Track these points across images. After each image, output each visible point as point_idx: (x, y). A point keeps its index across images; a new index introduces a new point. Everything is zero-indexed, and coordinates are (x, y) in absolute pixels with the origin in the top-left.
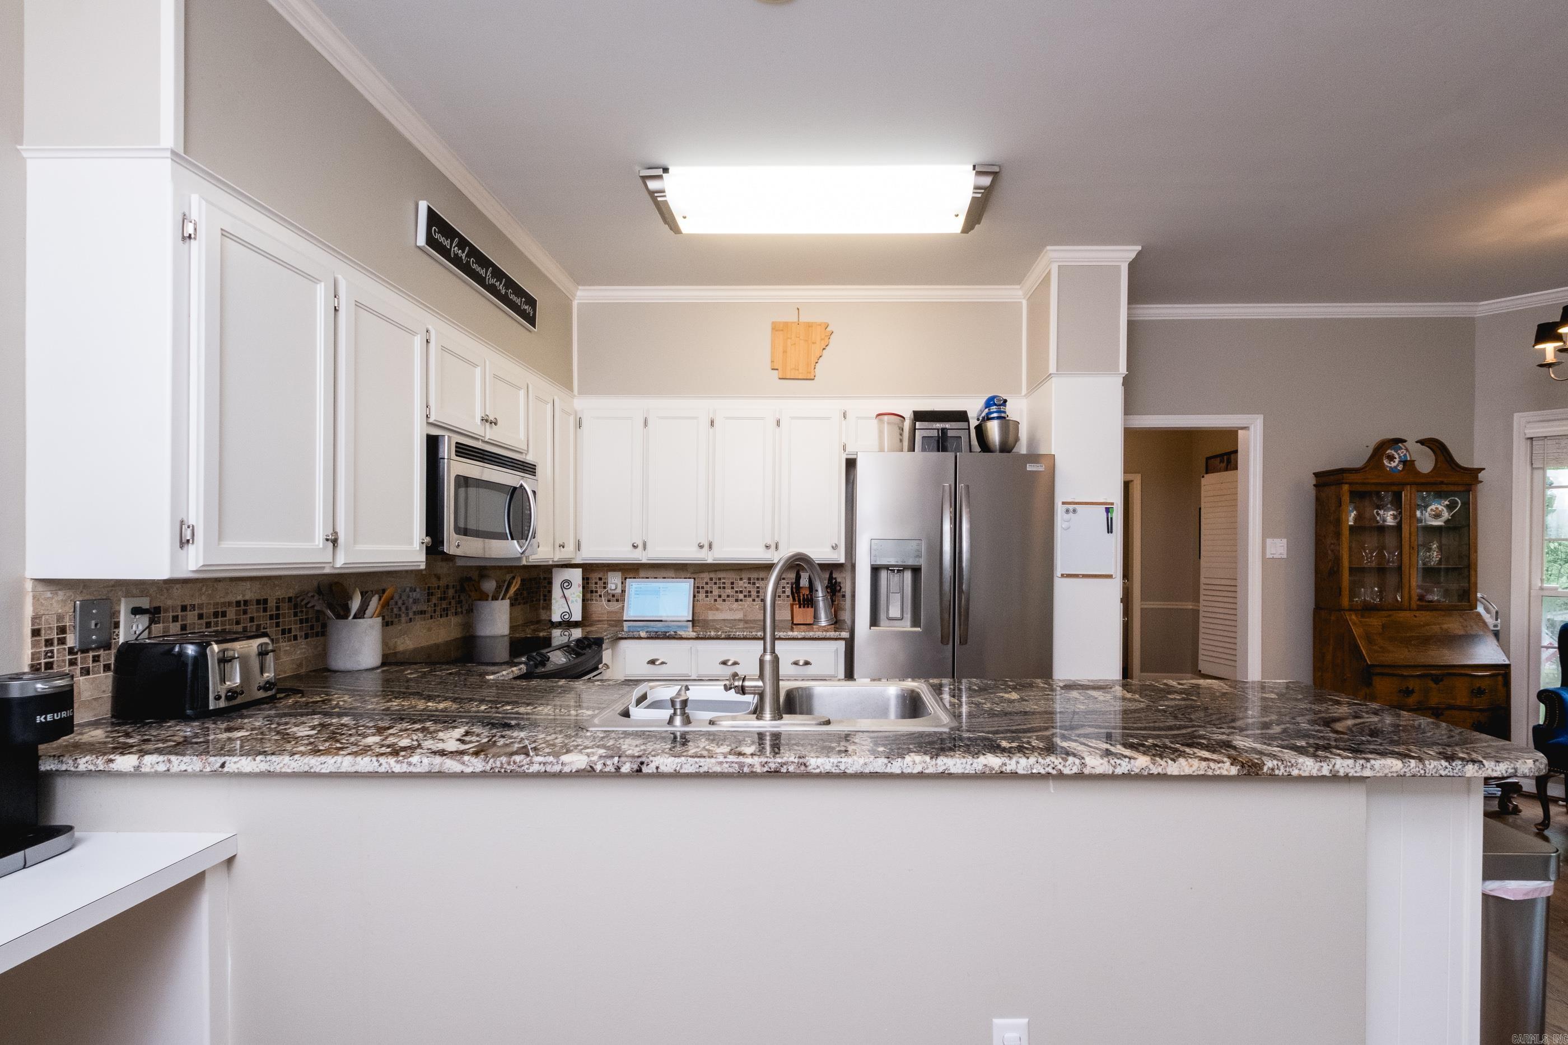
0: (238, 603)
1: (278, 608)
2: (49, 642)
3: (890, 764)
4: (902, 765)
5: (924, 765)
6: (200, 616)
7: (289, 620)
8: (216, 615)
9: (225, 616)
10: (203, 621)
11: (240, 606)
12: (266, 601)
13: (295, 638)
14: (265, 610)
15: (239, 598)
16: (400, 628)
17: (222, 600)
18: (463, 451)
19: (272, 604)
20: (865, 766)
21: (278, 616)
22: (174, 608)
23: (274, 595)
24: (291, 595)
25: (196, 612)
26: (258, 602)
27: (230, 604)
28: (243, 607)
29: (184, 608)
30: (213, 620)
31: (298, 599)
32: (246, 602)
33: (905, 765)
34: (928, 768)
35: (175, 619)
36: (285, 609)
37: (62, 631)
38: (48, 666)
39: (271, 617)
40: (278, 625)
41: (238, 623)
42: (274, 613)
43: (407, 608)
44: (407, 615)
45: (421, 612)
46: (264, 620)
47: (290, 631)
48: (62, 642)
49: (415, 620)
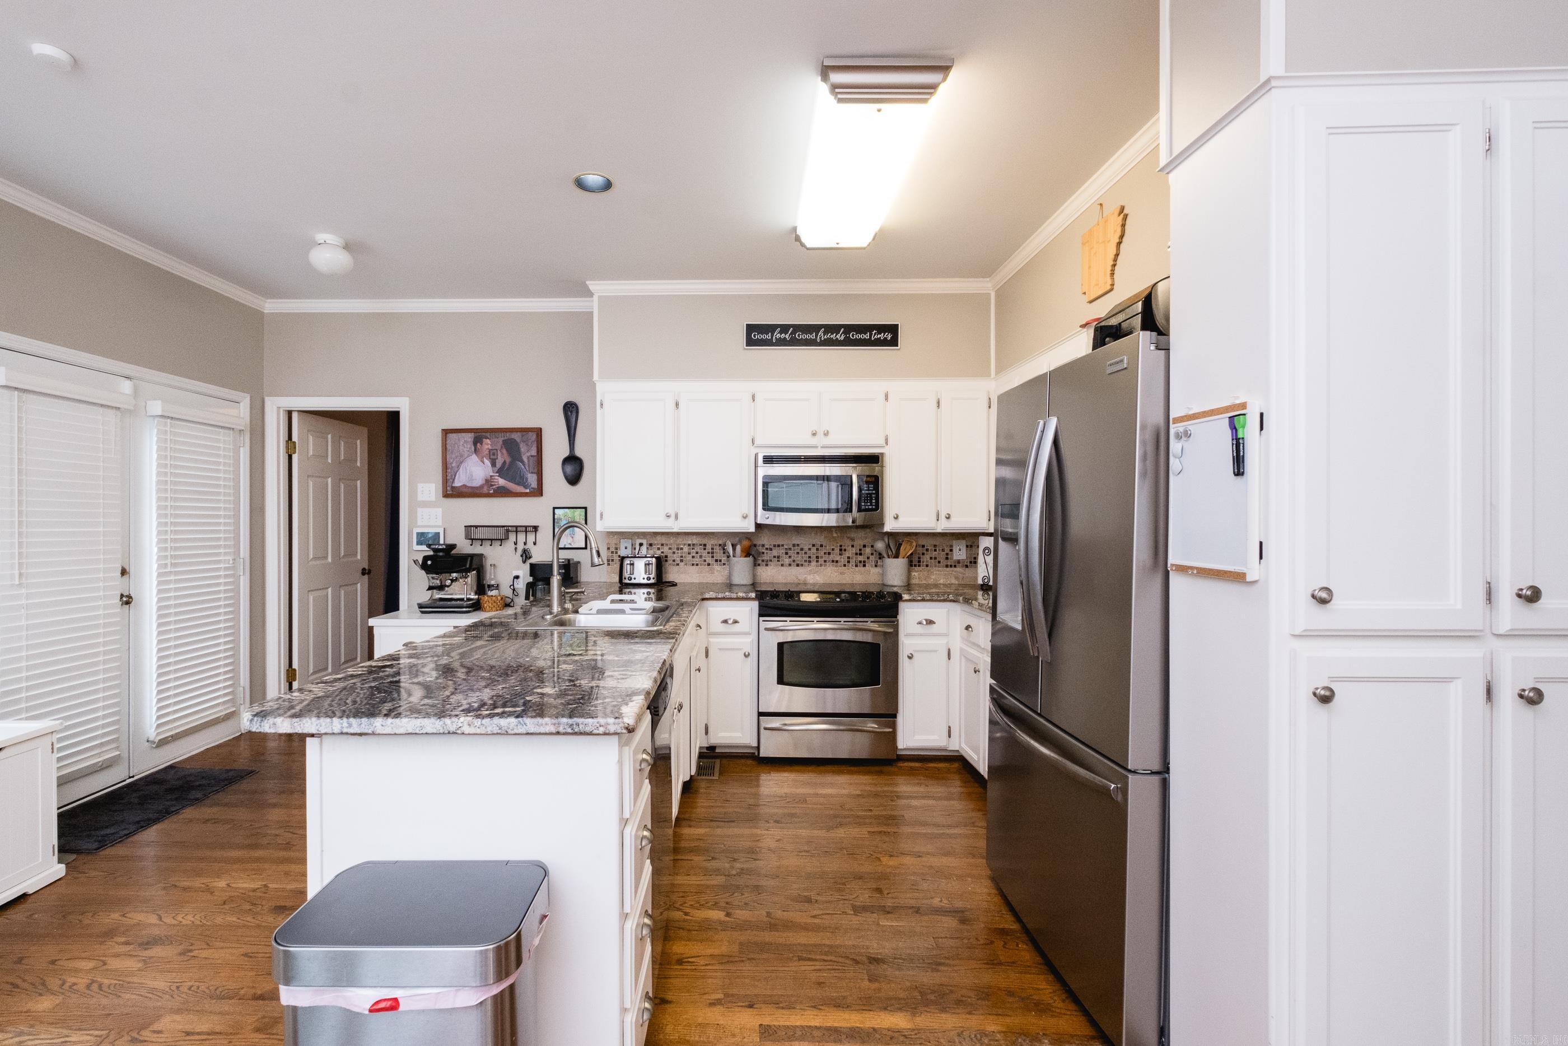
0: (689, 545)
1: (712, 549)
2: (612, 552)
6: (671, 549)
7: (719, 554)
8: (677, 549)
9: (682, 550)
10: (673, 552)
12: (705, 545)
13: (724, 564)
14: (705, 549)
15: (689, 542)
17: (680, 543)
18: (774, 460)
19: (710, 547)
21: (713, 553)
22: (658, 544)
23: (710, 543)
24: (720, 543)
25: (669, 547)
26: (701, 545)
27: (685, 544)
28: (692, 547)
29: (662, 545)
30: (676, 551)
32: (693, 545)
35: (659, 549)
36: (717, 550)
37: (616, 549)
38: (613, 560)
39: (708, 553)
40: (713, 557)
41: (689, 554)
42: (710, 551)
43: (817, 557)
44: (817, 561)
45: (833, 561)
46: (704, 553)
47: (720, 561)
48: (617, 553)
49: (825, 565)
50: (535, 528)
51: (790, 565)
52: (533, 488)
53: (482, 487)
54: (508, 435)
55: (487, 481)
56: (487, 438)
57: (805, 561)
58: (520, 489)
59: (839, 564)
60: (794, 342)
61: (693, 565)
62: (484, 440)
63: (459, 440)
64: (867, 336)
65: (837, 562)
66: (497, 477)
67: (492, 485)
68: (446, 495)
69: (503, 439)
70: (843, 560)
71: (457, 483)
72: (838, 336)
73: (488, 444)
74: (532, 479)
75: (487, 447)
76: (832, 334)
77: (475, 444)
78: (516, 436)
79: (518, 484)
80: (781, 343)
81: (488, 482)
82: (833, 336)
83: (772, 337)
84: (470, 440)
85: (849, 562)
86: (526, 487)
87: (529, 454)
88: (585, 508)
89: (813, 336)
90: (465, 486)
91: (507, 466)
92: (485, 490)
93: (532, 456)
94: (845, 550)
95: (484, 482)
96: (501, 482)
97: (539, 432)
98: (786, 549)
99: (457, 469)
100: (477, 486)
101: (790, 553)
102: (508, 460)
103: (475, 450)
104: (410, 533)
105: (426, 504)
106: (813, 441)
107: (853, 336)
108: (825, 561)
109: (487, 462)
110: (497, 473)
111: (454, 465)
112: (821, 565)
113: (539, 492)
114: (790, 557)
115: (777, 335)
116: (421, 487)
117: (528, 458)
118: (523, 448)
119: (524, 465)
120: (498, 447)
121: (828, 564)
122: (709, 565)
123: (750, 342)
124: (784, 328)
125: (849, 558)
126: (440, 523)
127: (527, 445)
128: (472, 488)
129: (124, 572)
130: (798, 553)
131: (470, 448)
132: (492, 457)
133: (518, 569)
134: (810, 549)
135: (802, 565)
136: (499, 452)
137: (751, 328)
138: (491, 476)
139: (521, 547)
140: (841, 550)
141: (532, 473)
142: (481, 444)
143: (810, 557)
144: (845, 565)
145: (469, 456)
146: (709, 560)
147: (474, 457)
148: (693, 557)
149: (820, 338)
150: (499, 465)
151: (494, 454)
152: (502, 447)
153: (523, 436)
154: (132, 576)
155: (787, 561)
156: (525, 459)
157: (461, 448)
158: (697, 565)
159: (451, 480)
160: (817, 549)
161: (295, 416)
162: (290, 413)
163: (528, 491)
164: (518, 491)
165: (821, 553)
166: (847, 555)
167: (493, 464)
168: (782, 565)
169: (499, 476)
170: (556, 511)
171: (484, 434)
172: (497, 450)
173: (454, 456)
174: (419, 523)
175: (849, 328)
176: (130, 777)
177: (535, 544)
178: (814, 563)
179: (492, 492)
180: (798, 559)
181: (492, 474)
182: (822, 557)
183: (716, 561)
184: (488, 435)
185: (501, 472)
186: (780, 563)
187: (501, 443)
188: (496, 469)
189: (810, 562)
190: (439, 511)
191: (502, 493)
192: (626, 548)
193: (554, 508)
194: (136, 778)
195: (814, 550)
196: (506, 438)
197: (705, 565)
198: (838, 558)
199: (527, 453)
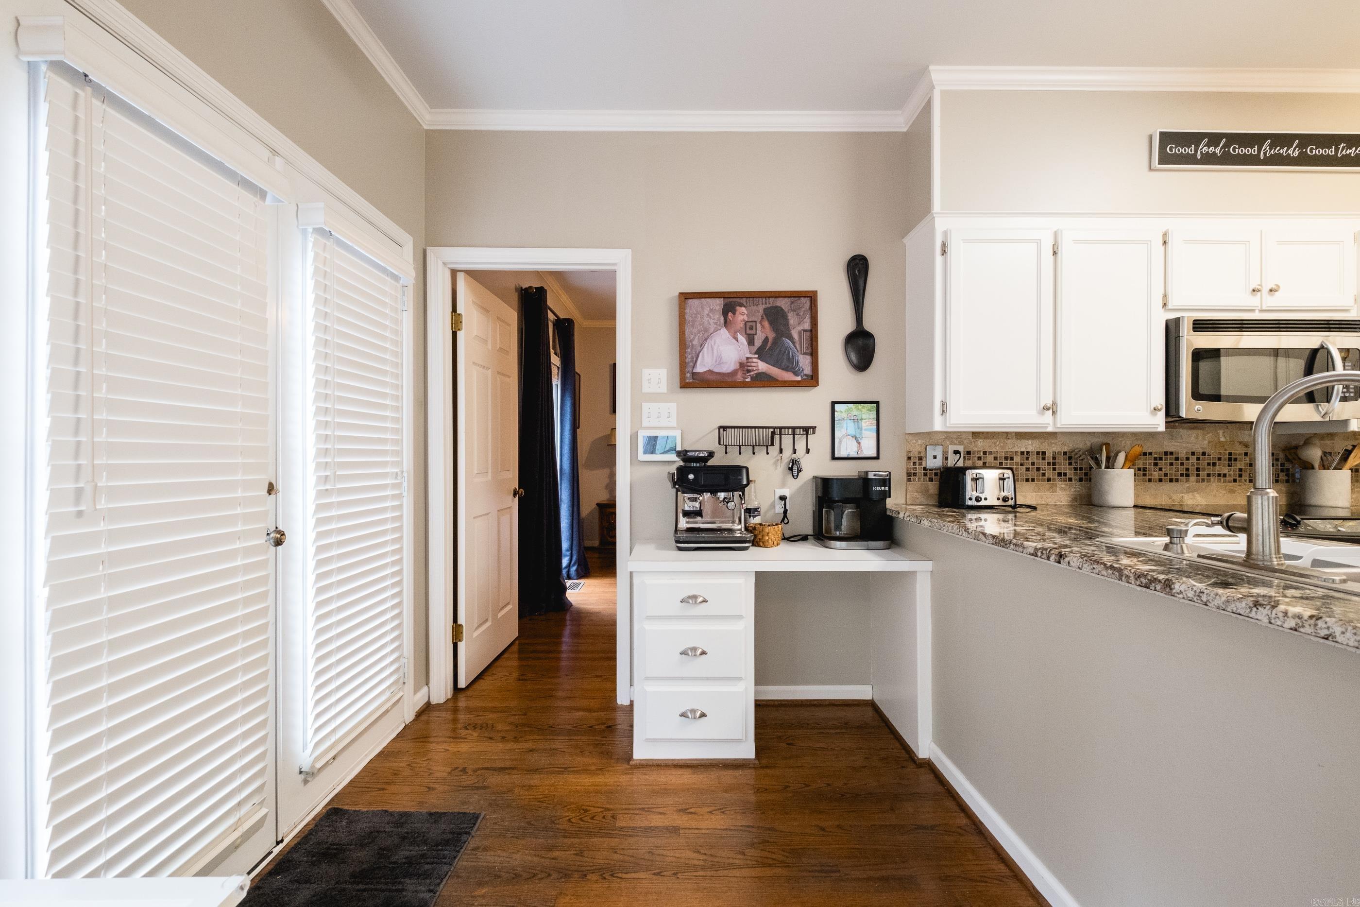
0: (1022, 453)
1: (1054, 458)
2: (915, 464)
3: (1255, 609)
4: (1269, 614)
5: (1299, 621)
6: (996, 458)
7: (1063, 466)
8: (1006, 458)
9: (1013, 460)
10: (998, 462)
11: (1024, 455)
12: (1044, 453)
13: (1070, 480)
14: (1044, 459)
15: (1023, 450)
16: (1187, 485)
17: (1010, 450)
18: (1200, 326)
19: (1049, 455)
20: (1228, 604)
21: (1054, 464)
22: (979, 452)
23: (1051, 449)
24: (1066, 450)
25: (993, 456)
26: (1038, 453)
27: (1016, 452)
28: (1025, 456)
31: (1073, 454)
32: (1028, 453)
33: (1273, 615)
34: (1303, 626)
35: (980, 458)
36: (1061, 459)
37: (920, 459)
38: (915, 474)
39: (1049, 464)
40: (1054, 469)
41: (1022, 465)
42: (1051, 461)
43: (1198, 469)
44: (1198, 475)
45: (1219, 475)
46: (1043, 465)
47: (1065, 474)
48: (920, 464)
49: (1209, 481)
50: (807, 430)
51: (1160, 480)
52: (806, 375)
53: (734, 373)
54: (772, 302)
55: (742, 365)
56: (741, 305)
57: (1182, 475)
58: (789, 376)
59: (1227, 478)
60: (1227, 159)
61: (1027, 480)
62: (738, 308)
63: (702, 308)
64: (1331, 152)
65: (1225, 475)
66: (755, 360)
67: (749, 371)
68: (685, 385)
69: (764, 306)
70: (1232, 473)
71: (700, 369)
72: (1290, 152)
73: (743, 314)
74: (804, 362)
75: (741, 317)
76: (1282, 148)
77: (725, 313)
78: (783, 303)
79: (786, 369)
80: (1209, 159)
81: (744, 366)
82: (1283, 151)
83: (1196, 151)
84: (718, 308)
85: (1240, 476)
86: (796, 374)
87: (800, 328)
88: (877, 403)
89: (1254, 151)
90: (710, 372)
91: (769, 345)
92: (739, 377)
93: (804, 331)
94: (1236, 460)
95: (738, 366)
96: (762, 366)
97: (812, 297)
98: (1155, 459)
99: (699, 348)
100: (729, 371)
101: (1161, 463)
102: (771, 335)
103: (725, 322)
104: (634, 438)
105: (655, 397)
106: (1254, 301)
107: (1311, 152)
108: (1209, 475)
109: (742, 339)
110: (755, 353)
111: (695, 342)
112: (1203, 480)
113: (812, 380)
114: (1160, 469)
115: (1203, 149)
116: (646, 372)
117: (800, 333)
118: (792, 319)
119: (794, 343)
120: (758, 319)
121: (1212, 478)
122: (1049, 480)
123: (1165, 159)
124: (1214, 139)
125: (1240, 470)
126: (673, 422)
127: (798, 315)
128: (720, 374)
129: (271, 489)
130: (1171, 464)
131: (719, 319)
132: (749, 332)
133: (783, 485)
134: (1188, 459)
135: (1177, 480)
136: (759, 325)
137: (1167, 138)
138: (747, 358)
139: (788, 453)
140: (1230, 459)
141: (805, 354)
142: (734, 314)
143: (1187, 469)
144: (1235, 481)
145: (716, 330)
146: (1049, 473)
147: (724, 332)
148: (1028, 469)
149: (1265, 153)
150: (758, 342)
151: (751, 328)
152: (762, 318)
153: (792, 303)
154: (280, 495)
155: (1156, 475)
156: (796, 336)
157: (706, 319)
158: (1033, 480)
159: (692, 364)
160: (1198, 459)
161: (461, 279)
162: (454, 273)
163: (799, 378)
164: (786, 379)
165: (1203, 463)
166: (1239, 466)
167: (751, 342)
168: (1150, 480)
169: (758, 358)
170: (837, 406)
171: (738, 300)
172: (756, 322)
173: (695, 330)
174: (645, 423)
175: (1306, 140)
176: (278, 843)
177: (808, 451)
178: (1193, 478)
179: (748, 380)
180: (1172, 471)
181: (749, 355)
182: (1204, 470)
183: (1059, 474)
184: (743, 301)
185: (761, 353)
186: (1147, 478)
187: (761, 311)
188: (755, 348)
189: (1188, 475)
190: (672, 407)
191: (763, 381)
192: (935, 457)
193: (833, 404)
194: (286, 841)
195: (1193, 459)
196: (768, 305)
197: (1043, 480)
198: (1225, 470)
199: (798, 326)
